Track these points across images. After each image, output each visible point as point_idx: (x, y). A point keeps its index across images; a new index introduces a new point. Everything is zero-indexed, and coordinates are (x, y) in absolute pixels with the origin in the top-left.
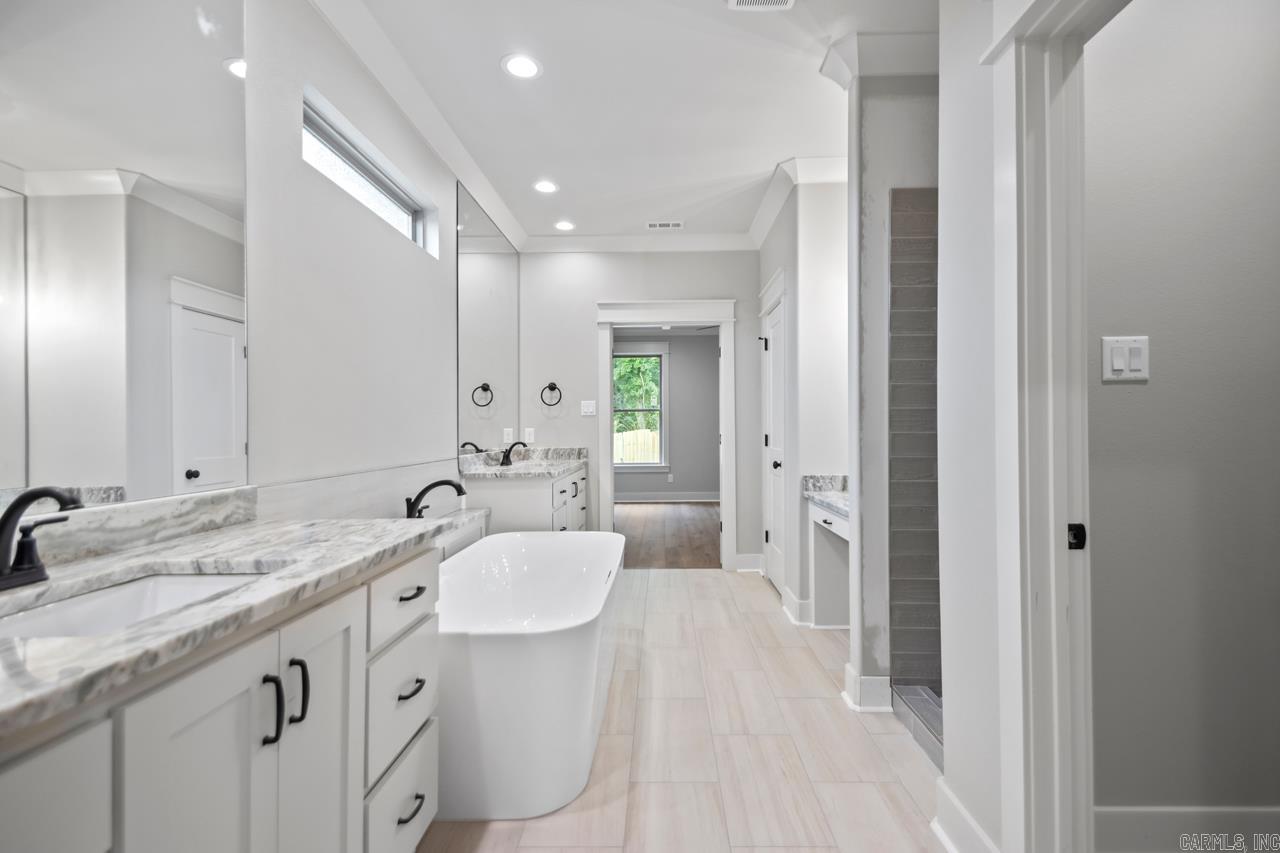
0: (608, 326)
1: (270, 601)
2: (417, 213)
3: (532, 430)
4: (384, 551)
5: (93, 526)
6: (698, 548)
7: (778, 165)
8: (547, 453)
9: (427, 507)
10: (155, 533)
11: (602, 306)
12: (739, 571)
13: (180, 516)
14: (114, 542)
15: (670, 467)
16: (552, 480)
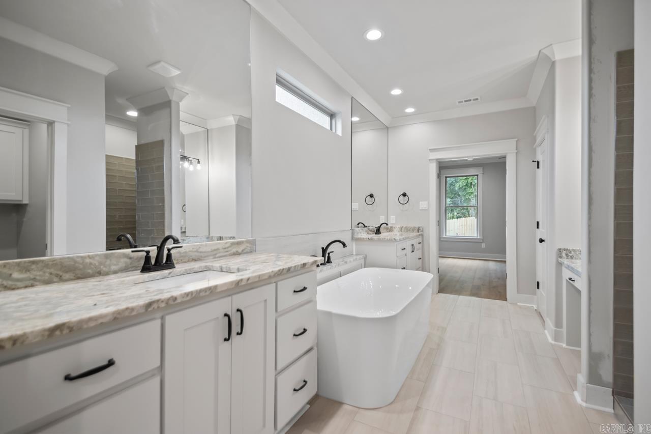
0: (435, 161)
1: (225, 284)
2: (332, 116)
3: (394, 216)
4: (283, 269)
5: (194, 250)
6: (494, 287)
7: (540, 51)
8: (402, 229)
9: (333, 252)
10: (216, 254)
11: (432, 150)
12: (518, 304)
13: (225, 248)
14: (201, 257)
15: (483, 240)
16: (396, 243)
